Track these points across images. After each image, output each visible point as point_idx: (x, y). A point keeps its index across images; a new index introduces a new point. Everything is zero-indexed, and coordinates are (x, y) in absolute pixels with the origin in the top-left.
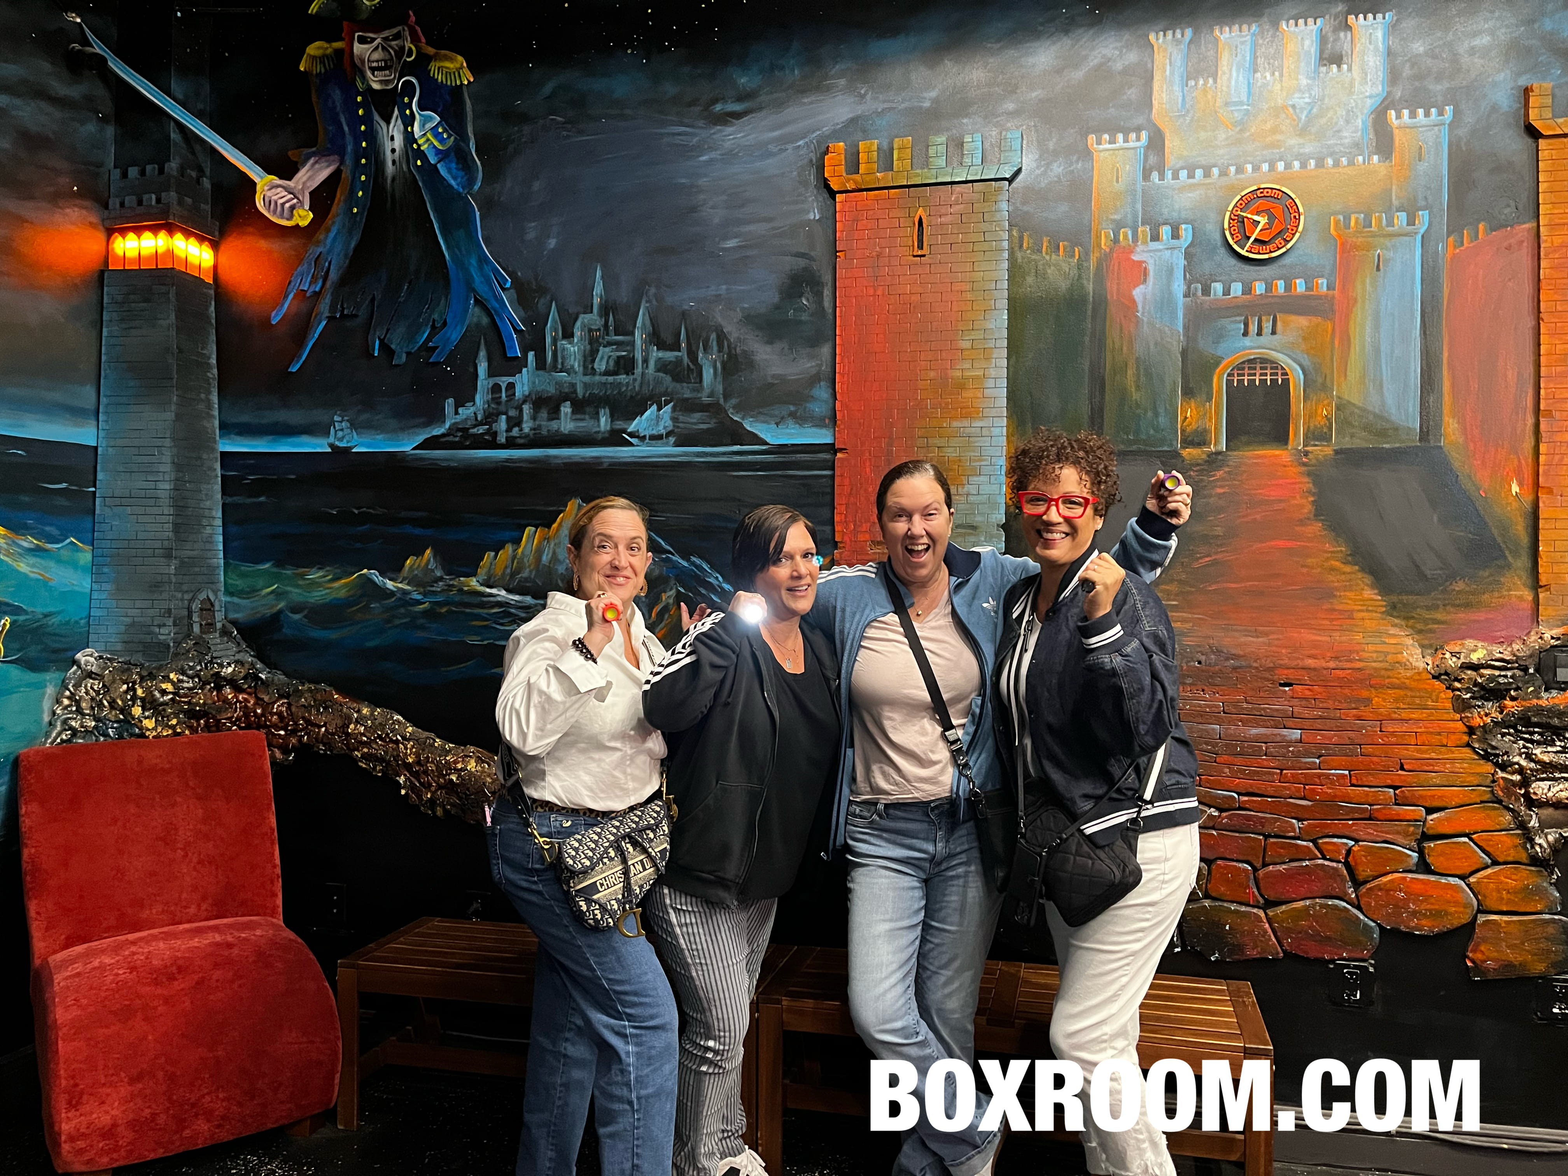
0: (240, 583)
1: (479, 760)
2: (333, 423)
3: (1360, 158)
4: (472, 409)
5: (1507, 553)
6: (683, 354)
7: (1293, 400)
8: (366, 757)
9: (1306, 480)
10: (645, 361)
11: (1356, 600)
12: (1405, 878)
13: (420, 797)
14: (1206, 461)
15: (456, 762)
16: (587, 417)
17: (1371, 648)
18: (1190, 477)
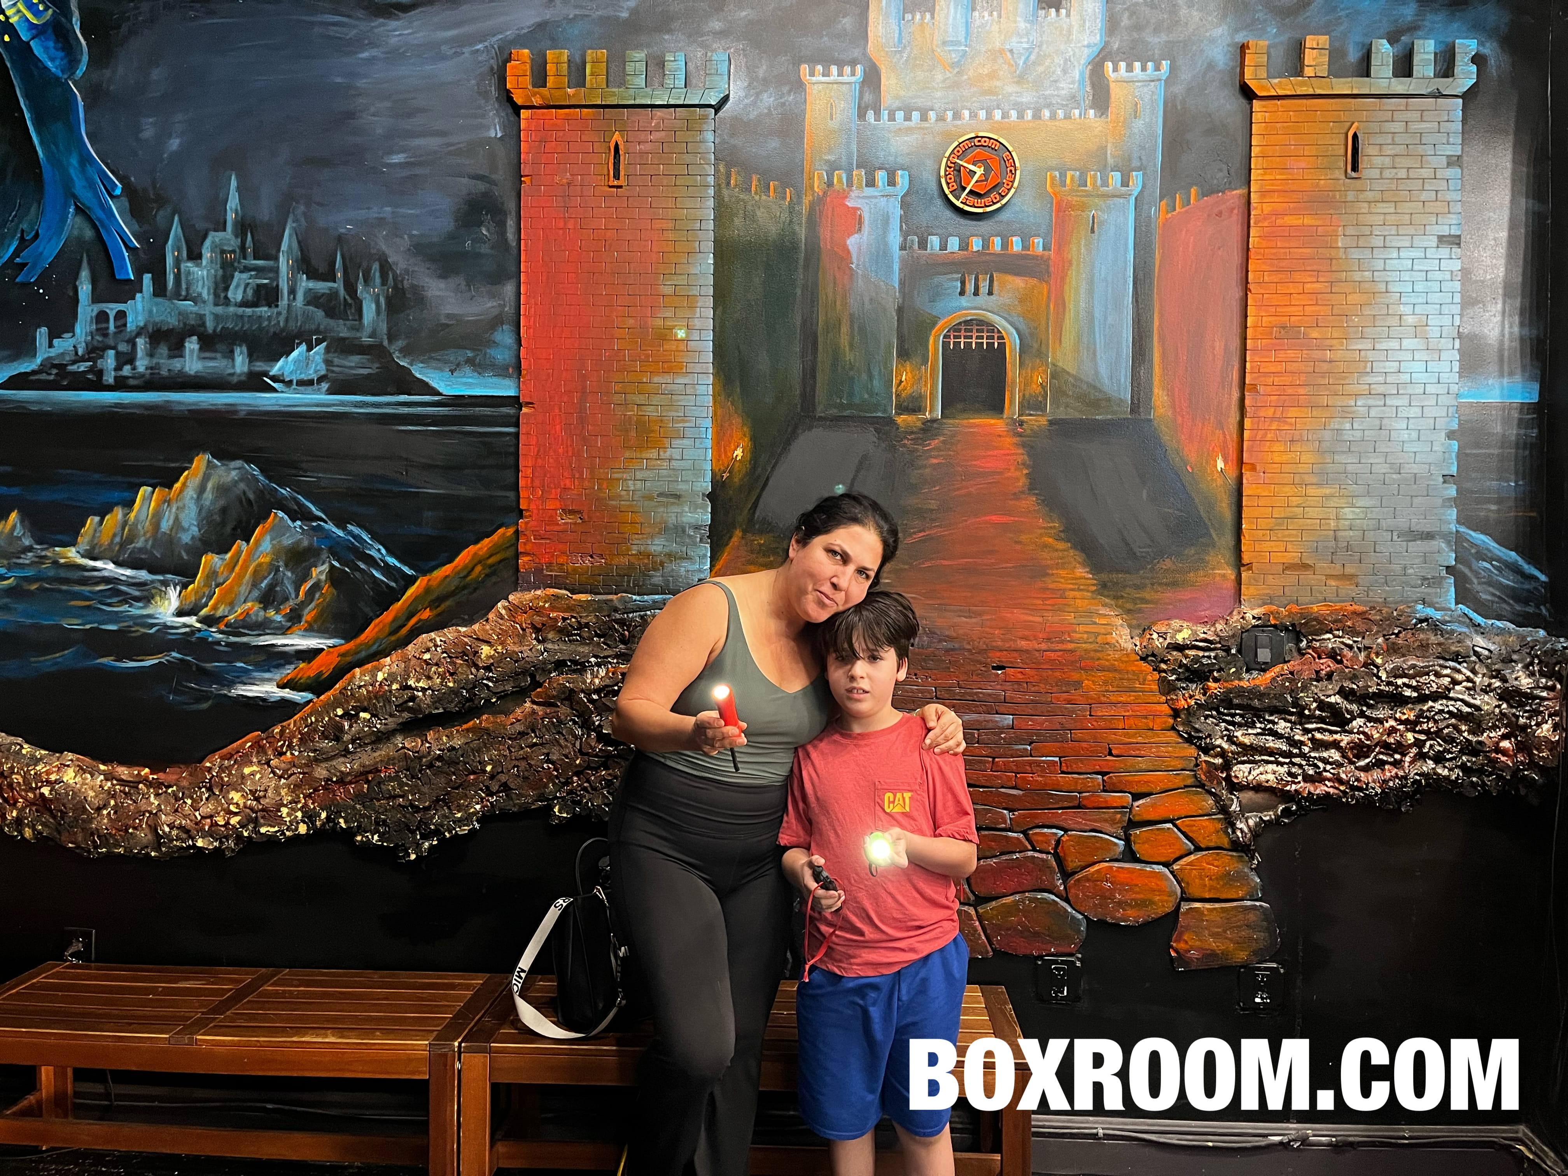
1: (81, 770)
3: (1077, 112)
4: (72, 341)
5: (1212, 531)
6: (338, 285)
7: (1009, 366)
9: (1021, 451)
10: (292, 291)
11: (1066, 579)
12: (1111, 867)
14: (922, 429)
15: (48, 773)
16: (219, 355)
17: (1082, 628)
18: (904, 446)
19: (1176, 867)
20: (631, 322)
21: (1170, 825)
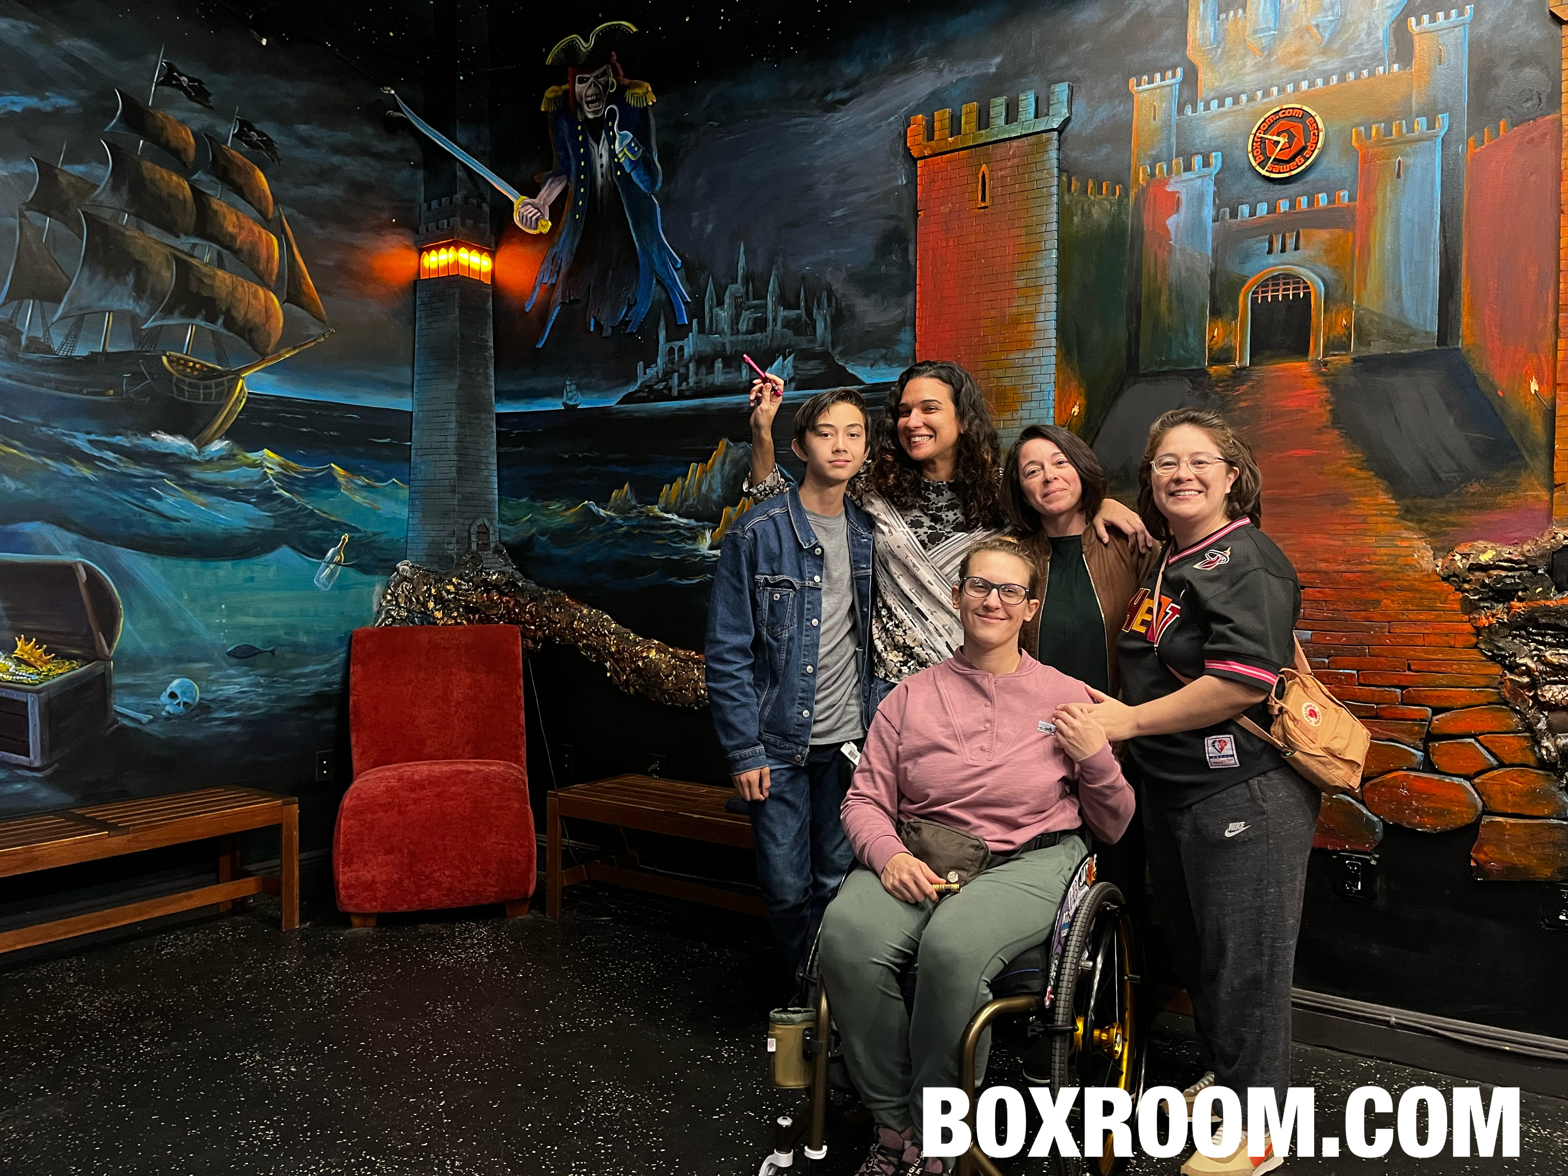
0: (507, 513)
1: (658, 651)
2: (565, 386)
3: (1381, 69)
4: (655, 370)
5: (1524, 453)
6: (802, 311)
7: (1313, 313)
8: (587, 647)
9: (1325, 389)
10: (775, 320)
11: (1370, 505)
12: (1408, 776)
13: (619, 678)
14: (1232, 377)
15: (642, 652)
16: (732, 370)
17: (1383, 551)
18: (1216, 393)
19: (1476, 781)
20: (993, 313)
21: (1472, 740)
